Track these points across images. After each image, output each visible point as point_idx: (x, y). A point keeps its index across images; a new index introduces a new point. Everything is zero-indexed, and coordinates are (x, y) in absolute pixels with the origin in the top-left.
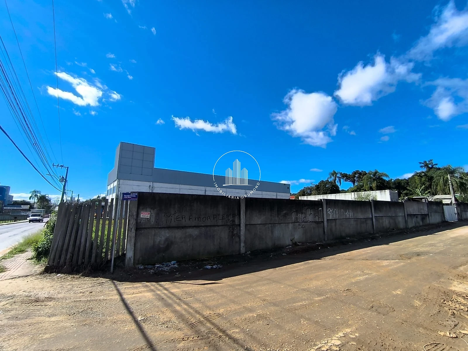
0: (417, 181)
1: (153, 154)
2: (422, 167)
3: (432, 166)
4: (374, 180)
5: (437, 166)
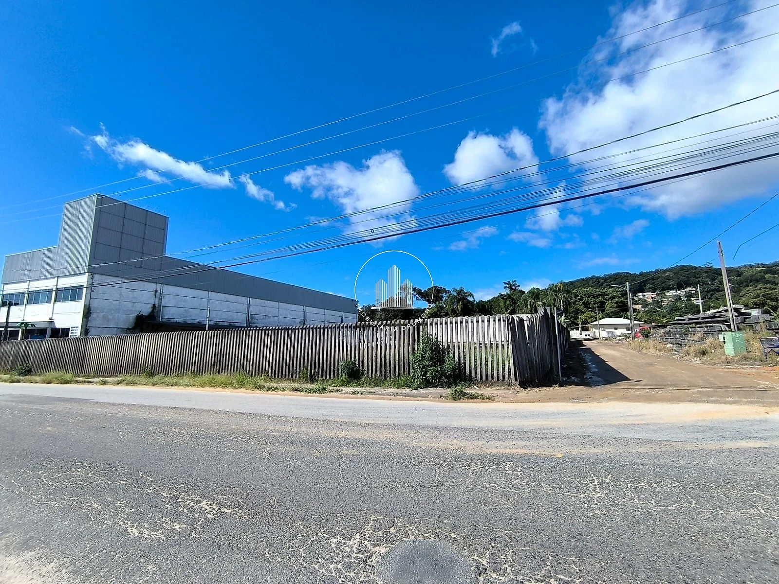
0: (502, 304)
1: (164, 229)
2: (505, 287)
3: (515, 288)
4: (459, 300)
5: (520, 288)
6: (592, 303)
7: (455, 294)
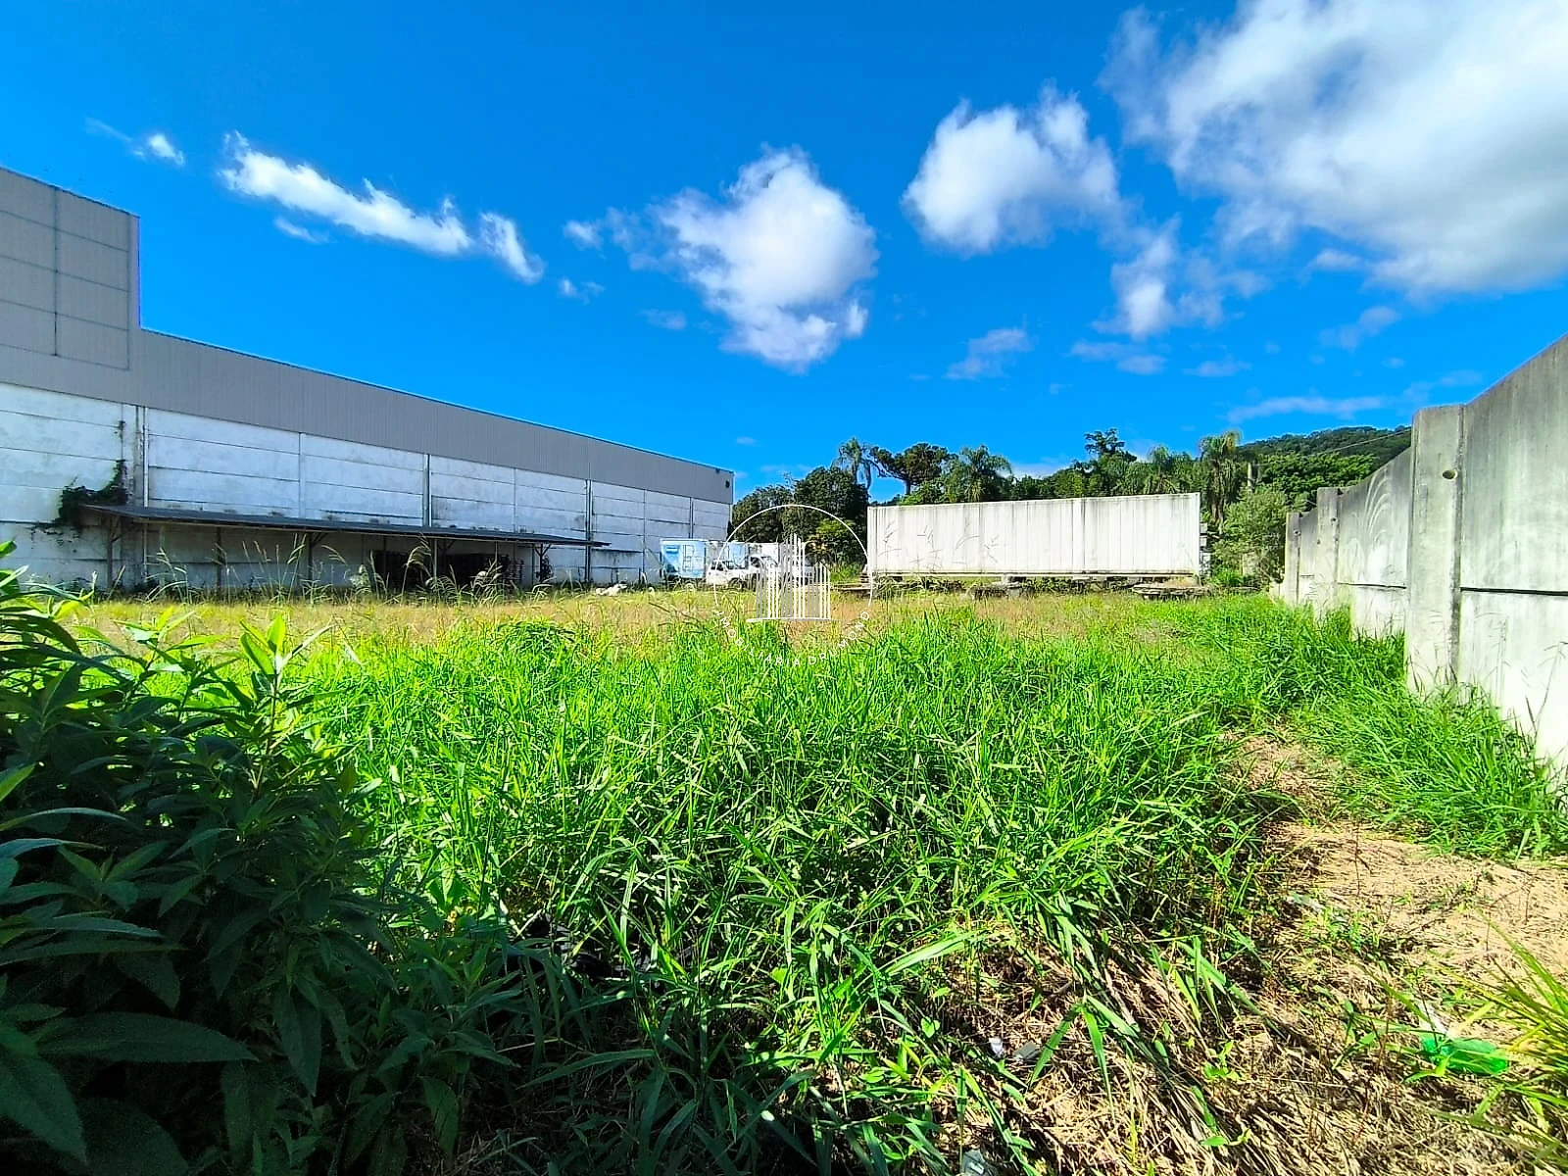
2: (1089, 447)
3: (1114, 448)
4: (975, 476)
5: (1124, 449)
6: (1296, 488)
7: (968, 462)
